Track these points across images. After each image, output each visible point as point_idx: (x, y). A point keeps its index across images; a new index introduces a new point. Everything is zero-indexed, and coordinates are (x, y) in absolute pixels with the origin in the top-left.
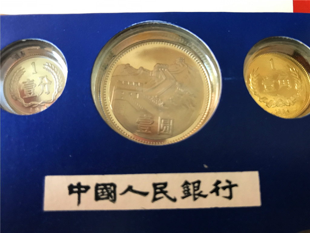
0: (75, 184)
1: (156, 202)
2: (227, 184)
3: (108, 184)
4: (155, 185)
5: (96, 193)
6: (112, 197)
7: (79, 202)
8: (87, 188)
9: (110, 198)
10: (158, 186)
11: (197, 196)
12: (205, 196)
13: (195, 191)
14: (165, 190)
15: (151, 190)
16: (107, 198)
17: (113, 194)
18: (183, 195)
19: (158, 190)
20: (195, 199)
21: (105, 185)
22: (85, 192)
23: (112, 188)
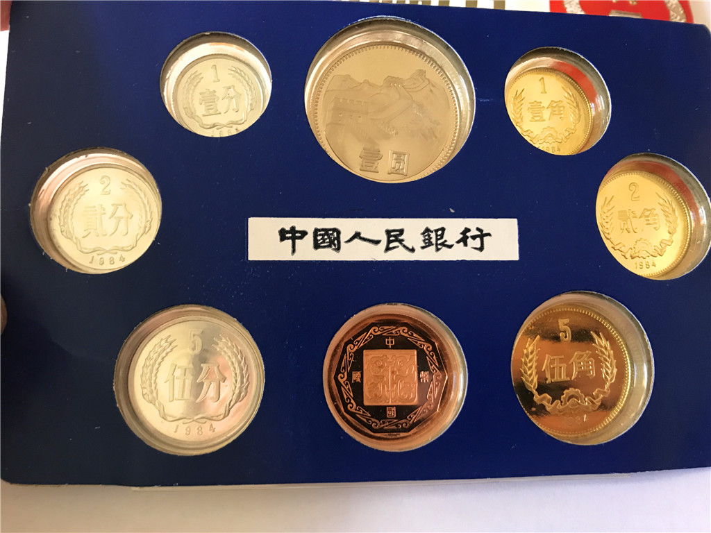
0: (288, 229)
1: (390, 252)
2: (478, 233)
3: (330, 230)
4: (388, 232)
5: (315, 240)
6: (335, 245)
7: (294, 251)
8: (304, 233)
9: (333, 247)
10: (392, 234)
11: (439, 247)
12: (450, 247)
13: (437, 240)
14: (400, 238)
15: (384, 239)
16: (329, 246)
17: (336, 242)
18: (423, 245)
19: (392, 239)
20: (438, 250)
21: (326, 230)
22: (301, 238)
23: (335, 234)
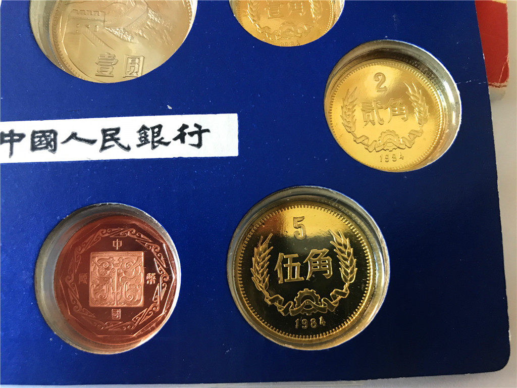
0: (7, 132)
1: (105, 151)
2: (197, 129)
3: (47, 131)
4: (104, 131)
5: (33, 142)
6: (51, 146)
7: (11, 153)
8: (22, 136)
9: (50, 148)
10: (108, 133)
11: (156, 144)
12: (167, 144)
13: (153, 137)
14: (116, 136)
15: (100, 138)
16: (46, 148)
17: (52, 143)
18: (139, 143)
19: (108, 138)
20: (154, 147)
21: (43, 132)
22: (18, 141)
23: (52, 136)
